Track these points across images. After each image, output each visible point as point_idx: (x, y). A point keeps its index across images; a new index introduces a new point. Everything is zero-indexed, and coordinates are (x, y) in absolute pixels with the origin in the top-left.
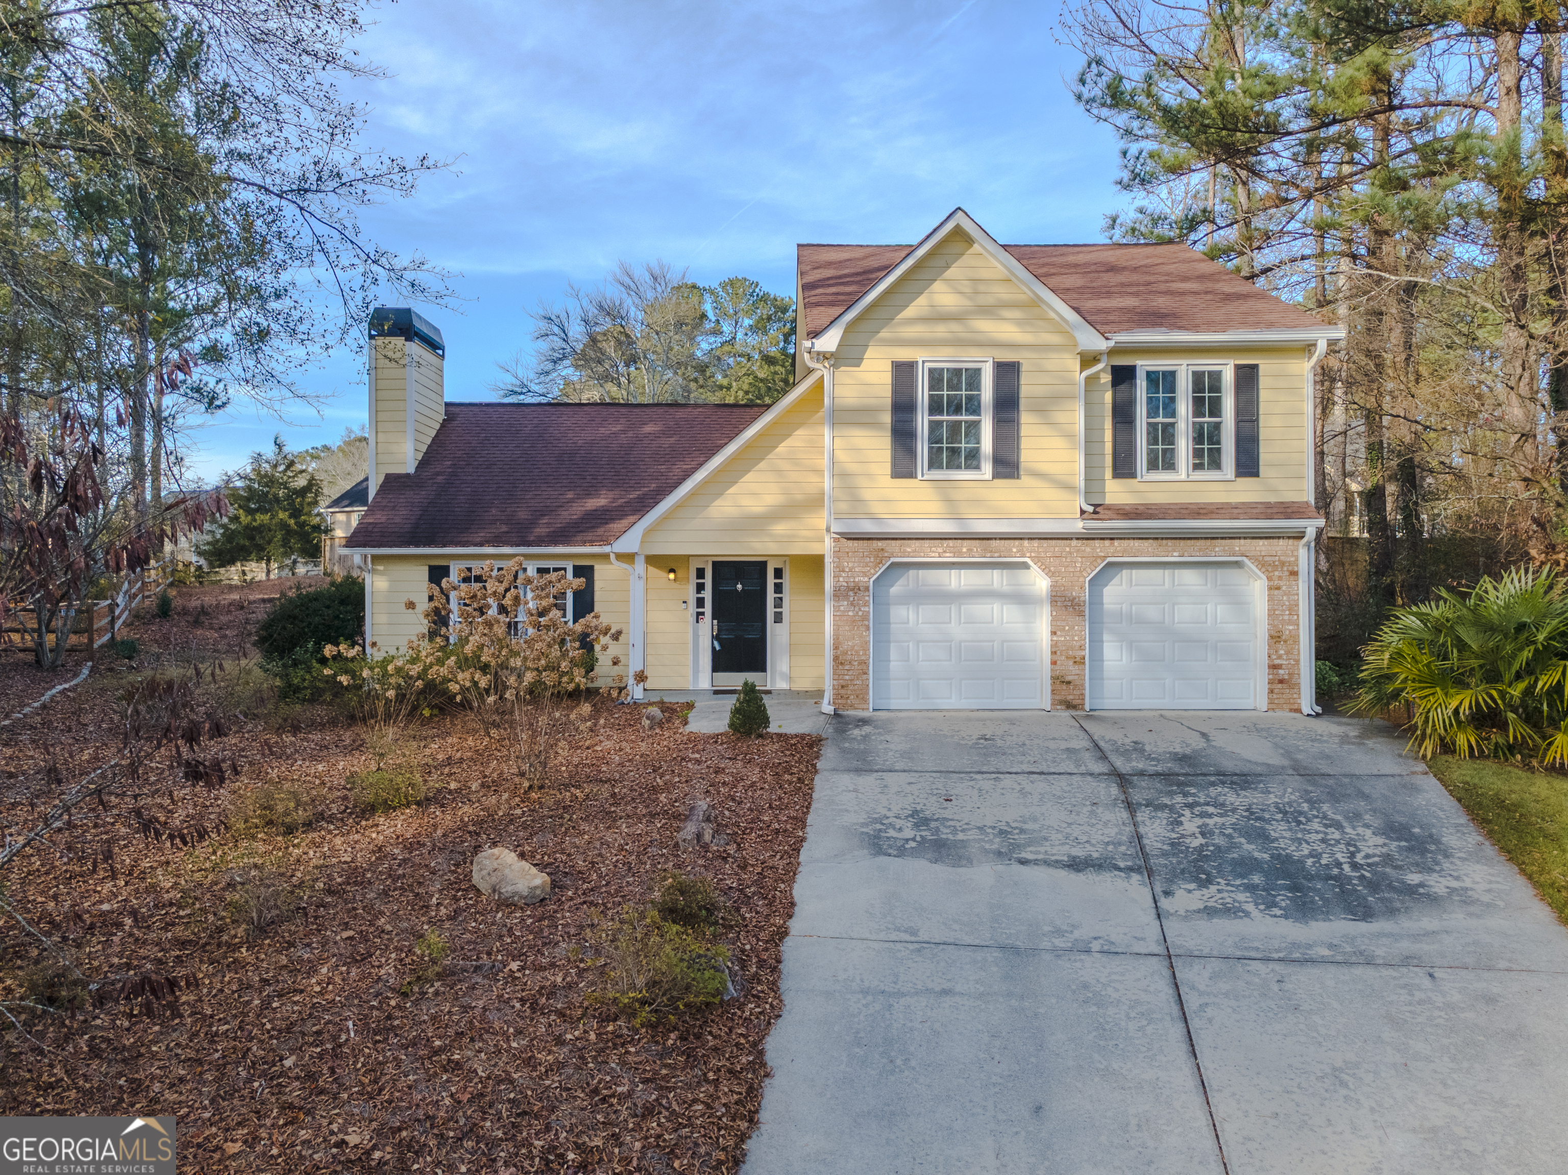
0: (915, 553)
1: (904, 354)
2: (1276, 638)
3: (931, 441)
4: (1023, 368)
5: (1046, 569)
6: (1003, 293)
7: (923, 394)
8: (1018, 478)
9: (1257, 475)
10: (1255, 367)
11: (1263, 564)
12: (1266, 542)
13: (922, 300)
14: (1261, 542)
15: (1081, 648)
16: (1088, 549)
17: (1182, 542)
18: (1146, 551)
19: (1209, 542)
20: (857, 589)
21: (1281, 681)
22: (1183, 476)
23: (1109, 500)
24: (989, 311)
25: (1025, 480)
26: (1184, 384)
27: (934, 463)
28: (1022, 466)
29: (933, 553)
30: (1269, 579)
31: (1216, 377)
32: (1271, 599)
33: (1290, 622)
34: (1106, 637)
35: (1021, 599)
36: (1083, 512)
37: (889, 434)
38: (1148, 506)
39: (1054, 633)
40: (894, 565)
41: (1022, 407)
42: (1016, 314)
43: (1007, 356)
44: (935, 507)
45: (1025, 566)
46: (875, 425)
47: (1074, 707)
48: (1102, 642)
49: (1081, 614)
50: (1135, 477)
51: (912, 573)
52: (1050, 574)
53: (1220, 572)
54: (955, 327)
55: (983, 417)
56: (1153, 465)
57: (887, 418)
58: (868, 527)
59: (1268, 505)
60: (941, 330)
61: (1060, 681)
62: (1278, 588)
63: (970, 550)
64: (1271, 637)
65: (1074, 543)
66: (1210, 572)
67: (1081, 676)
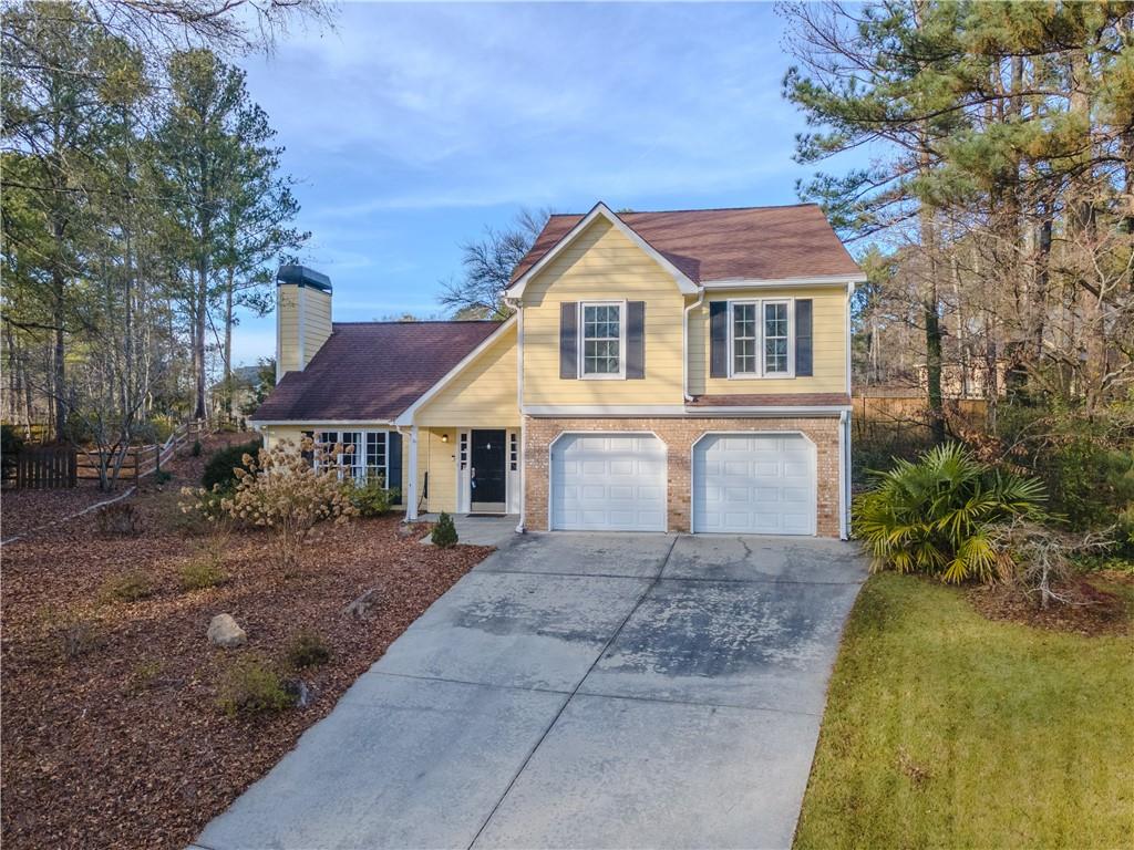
0: (578, 428)
1: (569, 298)
2: (823, 486)
3: (587, 354)
4: (647, 306)
5: (664, 438)
6: (633, 256)
7: (581, 324)
8: (643, 378)
9: (811, 375)
10: (810, 301)
11: (815, 436)
12: (816, 421)
13: (580, 262)
14: (812, 421)
15: (688, 491)
16: (693, 425)
17: (757, 421)
18: (731, 427)
19: (775, 421)
20: (540, 451)
21: (826, 516)
22: (760, 377)
23: (708, 392)
24: (623, 268)
25: (648, 380)
26: (760, 313)
27: (589, 370)
28: (646, 370)
29: (589, 427)
30: (818, 446)
31: (782, 309)
32: (819, 460)
33: (833, 476)
34: (707, 484)
35: (649, 458)
36: (686, 401)
37: (559, 349)
38: (734, 397)
39: (669, 481)
40: (565, 435)
41: (646, 331)
42: (642, 270)
43: (636, 298)
44: (589, 397)
45: (651, 436)
46: (549, 344)
47: (683, 531)
48: (705, 487)
49: (688, 469)
50: (726, 377)
51: (579, 440)
52: (668, 442)
53: (787, 441)
54: (601, 279)
55: (620, 339)
56: (738, 369)
57: (557, 340)
58: (545, 411)
59: (817, 396)
60: (592, 282)
61: (673, 513)
62: (825, 452)
63: (614, 426)
64: (820, 486)
65: (683, 421)
66: (780, 441)
67: (688, 510)
